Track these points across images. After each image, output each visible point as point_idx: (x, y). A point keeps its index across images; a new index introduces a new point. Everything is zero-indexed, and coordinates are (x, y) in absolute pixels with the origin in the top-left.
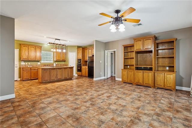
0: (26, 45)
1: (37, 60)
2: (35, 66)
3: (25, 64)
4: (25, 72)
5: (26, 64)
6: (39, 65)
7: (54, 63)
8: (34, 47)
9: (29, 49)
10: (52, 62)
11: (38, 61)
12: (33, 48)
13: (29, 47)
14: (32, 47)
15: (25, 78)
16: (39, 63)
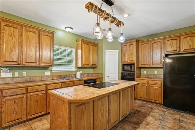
0: (14, 23)
1: (43, 65)
2: (38, 79)
3: (13, 74)
4: (9, 103)
5: (16, 74)
6: (48, 76)
7: (76, 71)
8: (37, 32)
9: (21, 35)
10: (73, 69)
11: (46, 68)
12: (33, 34)
13: (21, 29)
14: (29, 29)
15: (9, 120)
16: (47, 73)
